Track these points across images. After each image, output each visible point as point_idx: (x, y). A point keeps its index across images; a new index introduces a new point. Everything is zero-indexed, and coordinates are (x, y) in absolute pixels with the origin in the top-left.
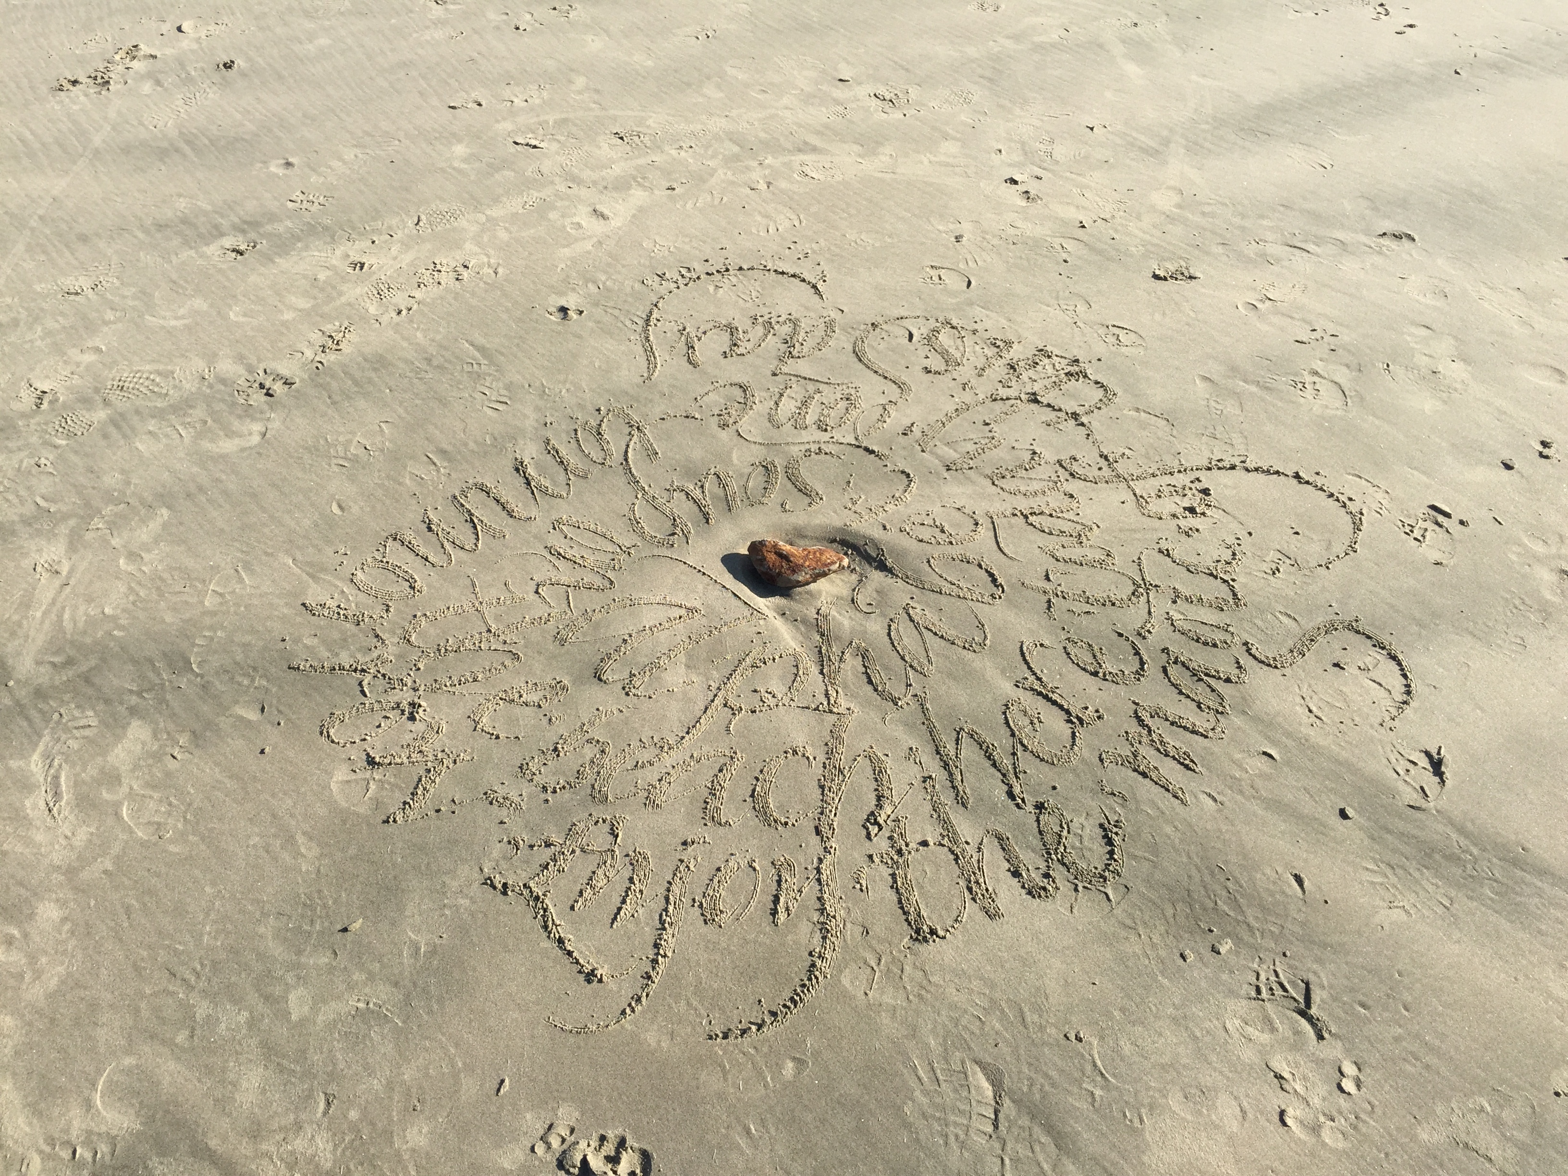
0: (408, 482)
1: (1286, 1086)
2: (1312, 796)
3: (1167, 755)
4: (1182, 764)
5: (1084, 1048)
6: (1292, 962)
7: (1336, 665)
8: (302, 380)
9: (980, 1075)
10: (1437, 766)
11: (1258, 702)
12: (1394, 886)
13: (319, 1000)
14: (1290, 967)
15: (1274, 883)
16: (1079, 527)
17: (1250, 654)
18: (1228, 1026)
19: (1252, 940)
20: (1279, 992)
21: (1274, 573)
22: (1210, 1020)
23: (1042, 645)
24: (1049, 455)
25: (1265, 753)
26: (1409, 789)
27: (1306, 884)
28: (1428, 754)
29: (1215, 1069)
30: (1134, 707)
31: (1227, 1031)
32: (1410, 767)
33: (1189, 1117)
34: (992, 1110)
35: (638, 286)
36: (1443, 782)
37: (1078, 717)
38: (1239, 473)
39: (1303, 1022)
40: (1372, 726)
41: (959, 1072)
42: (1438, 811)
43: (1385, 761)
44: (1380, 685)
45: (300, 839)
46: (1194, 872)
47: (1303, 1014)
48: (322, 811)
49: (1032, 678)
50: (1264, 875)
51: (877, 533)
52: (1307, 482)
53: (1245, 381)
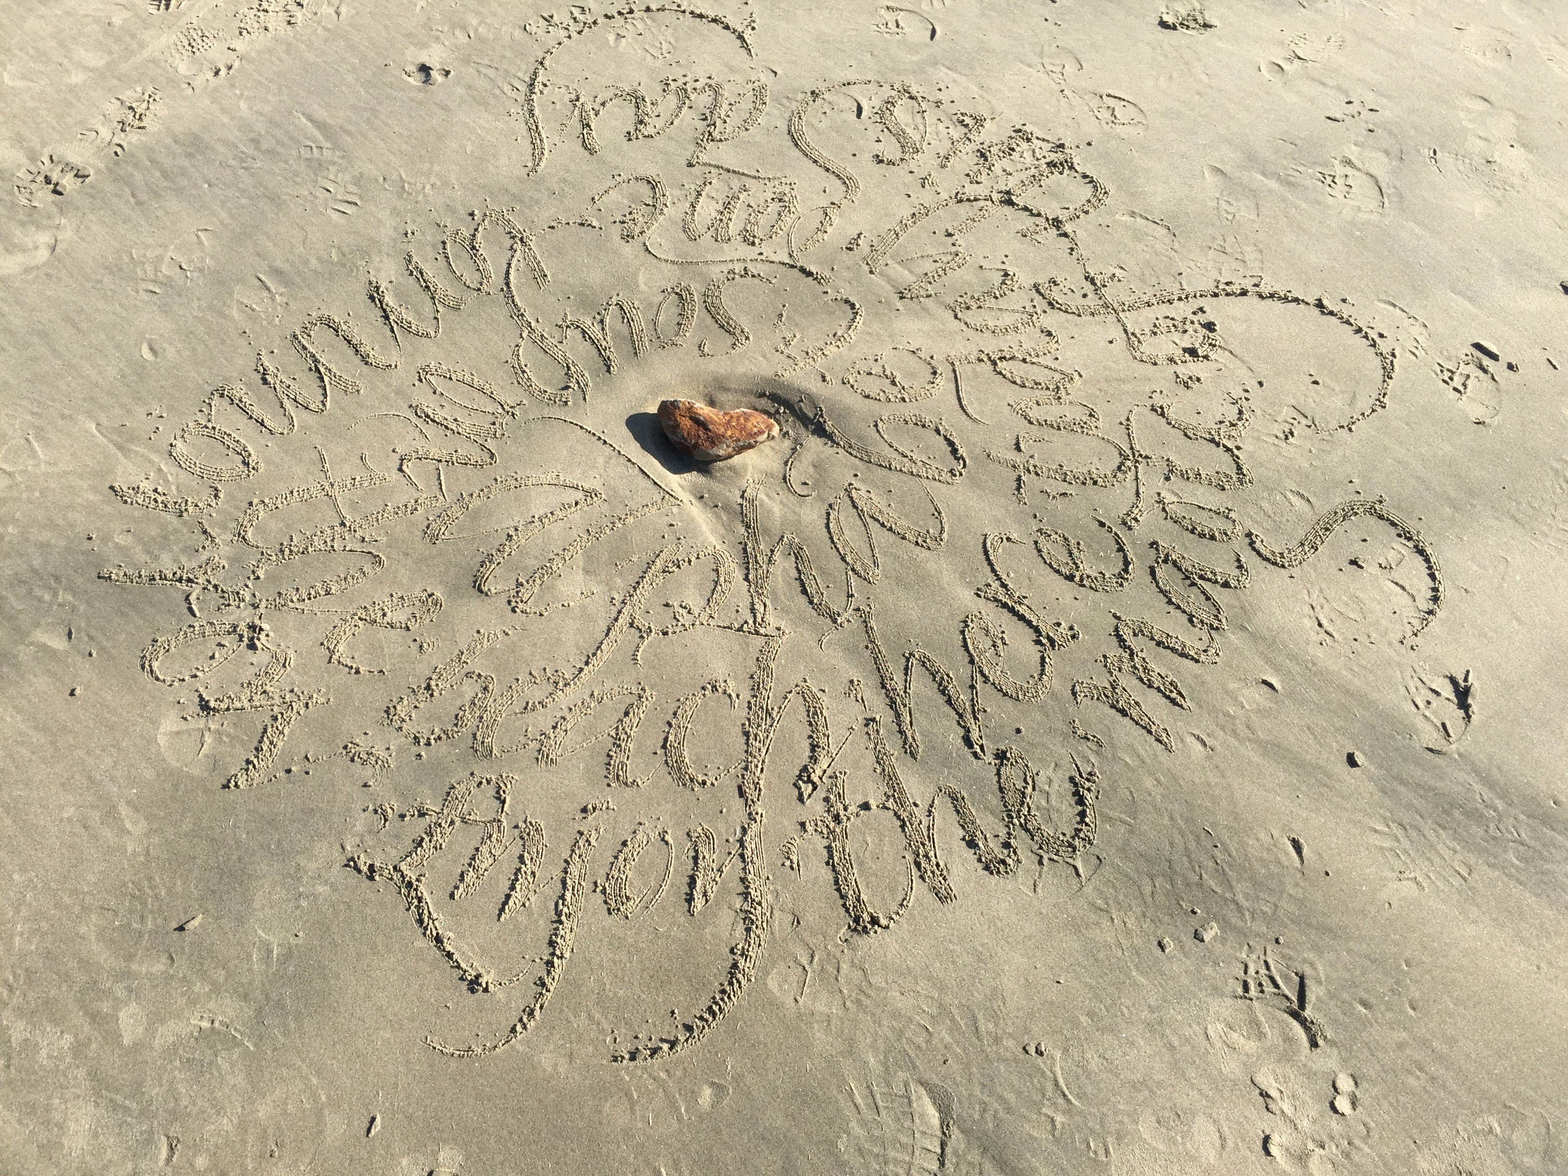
0: (235, 314)
1: (1272, 1106)
2: (1316, 738)
3: (1150, 686)
4: (1168, 697)
5: (1045, 1063)
6: (1286, 951)
7: (1354, 562)
8: (98, 171)
9: (927, 1101)
10: (1463, 695)
11: (1260, 614)
12: (1405, 851)
13: (156, 1018)
14: (1283, 957)
15: (1268, 850)
16: (1057, 376)
17: (1254, 549)
18: (1211, 1032)
19: (1240, 924)
20: (1269, 988)
21: (1287, 438)
22: (1190, 1026)
23: (1008, 539)
24: (1024, 278)
25: (1265, 682)
26: (1428, 727)
27: (1305, 851)
28: (1453, 680)
29: (1192, 1087)
30: (1115, 621)
31: (1207, 1037)
32: (1431, 697)
33: (1161, 1147)
34: (937, 1143)
35: (518, 33)
36: (1469, 717)
37: (1049, 638)
38: (1251, 300)
39: (1295, 1024)
40: (1390, 644)
41: (902, 1096)
42: (1460, 755)
43: (1403, 690)
44: (1403, 588)
45: (124, 810)
46: (1177, 838)
47: (1295, 1015)
48: (149, 774)
49: (995, 585)
50: (1258, 840)
51: (814, 386)
52: (1331, 313)
53: (1264, 174)
